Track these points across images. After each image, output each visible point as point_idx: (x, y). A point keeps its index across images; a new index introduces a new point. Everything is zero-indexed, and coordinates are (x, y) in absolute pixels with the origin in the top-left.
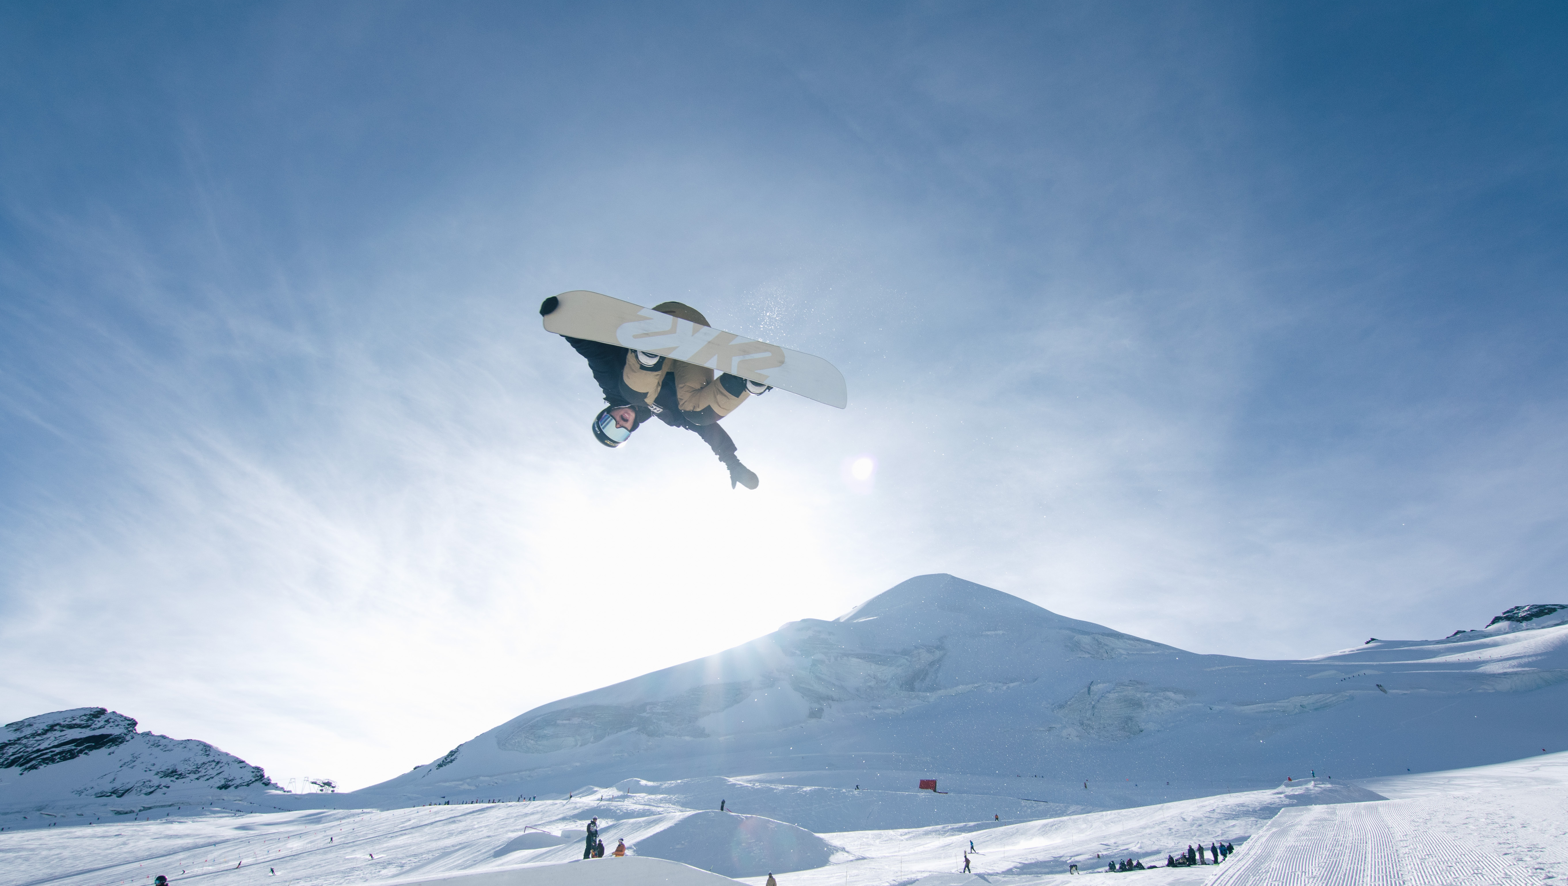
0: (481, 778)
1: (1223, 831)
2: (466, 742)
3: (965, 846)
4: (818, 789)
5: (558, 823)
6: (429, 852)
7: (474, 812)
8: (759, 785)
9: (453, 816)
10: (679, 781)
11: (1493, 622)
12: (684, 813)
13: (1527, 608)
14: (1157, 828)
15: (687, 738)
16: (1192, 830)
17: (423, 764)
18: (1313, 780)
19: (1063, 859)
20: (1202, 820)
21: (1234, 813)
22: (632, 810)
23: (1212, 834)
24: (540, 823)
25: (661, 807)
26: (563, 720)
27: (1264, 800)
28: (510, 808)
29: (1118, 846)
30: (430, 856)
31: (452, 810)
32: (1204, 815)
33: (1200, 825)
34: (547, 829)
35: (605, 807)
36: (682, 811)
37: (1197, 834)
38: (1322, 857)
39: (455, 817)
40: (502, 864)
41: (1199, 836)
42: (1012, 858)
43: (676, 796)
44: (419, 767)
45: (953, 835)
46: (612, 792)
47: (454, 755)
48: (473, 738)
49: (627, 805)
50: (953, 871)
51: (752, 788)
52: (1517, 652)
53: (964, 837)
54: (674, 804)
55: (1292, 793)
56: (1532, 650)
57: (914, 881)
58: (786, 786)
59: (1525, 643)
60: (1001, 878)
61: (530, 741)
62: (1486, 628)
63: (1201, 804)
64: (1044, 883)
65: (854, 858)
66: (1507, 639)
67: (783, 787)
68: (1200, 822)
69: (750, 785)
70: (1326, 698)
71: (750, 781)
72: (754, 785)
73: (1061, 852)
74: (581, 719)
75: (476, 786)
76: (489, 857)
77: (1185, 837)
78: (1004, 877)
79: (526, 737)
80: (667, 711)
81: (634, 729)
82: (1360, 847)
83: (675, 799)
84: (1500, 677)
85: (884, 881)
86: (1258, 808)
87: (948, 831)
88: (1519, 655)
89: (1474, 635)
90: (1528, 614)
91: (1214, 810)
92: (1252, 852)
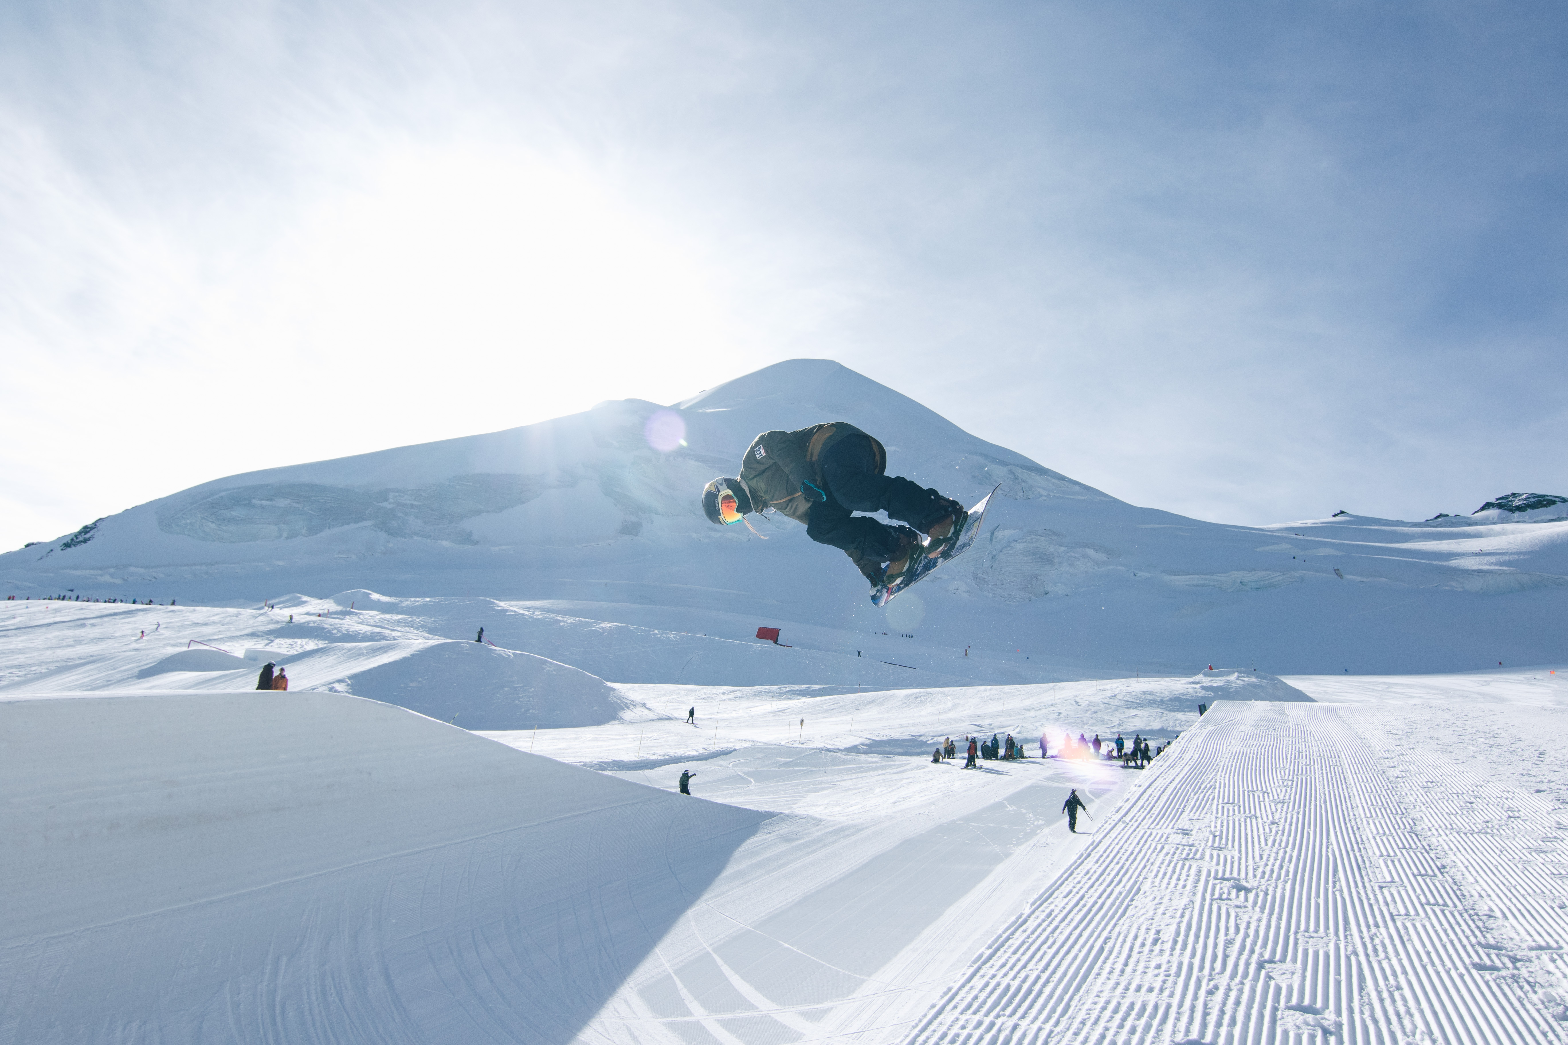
0: (132, 569)
1: (1121, 722)
2: (109, 516)
3: (804, 713)
4: (621, 626)
5: (243, 640)
6: (41, 664)
7: (115, 614)
8: (541, 614)
9: (82, 617)
10: (428, 599)
11: (1482, 509)
12: (427, 641)
13: (1524, 496)
14: (1044, 711)
15: (446, 543)
16: (1085, 716)
17: (40, 541)
18: (1237, 671)
19: (923, 739)
20: (1099, 706)
21: (1138, 701)
22: (356, 631)
23: (1107, 724)
24: (216, 637)
25: (397, 631)
26: (261, 500)
27: (1175, 689)
28: (171, 614)
29: (993, 729)
30: (43, 669)
31: (82, 609)
32: (1103, 700)
33: (1095, 712)
34: (225, 647)
35: (316, 625)
36: (426, 639)
37: (1090, 722)
38: (1285, 772)
39: (85, 619)
40: (150, 688)
41: (1092, 725)
42: (860, 733)
43: (421, 618)
44: (33, 544)
45: (791, 699)
46: (328, 605)
47: (88, 532)
48: (119, 510)
49: (348, 625)
50: (783, 743)
51: (530, 617)
52: (1499, 547)
53: (804, 702)
54: (417, 629)
55: (1210, 684)
56: (1517, 547)
57: (731, 752)
58: (578, 618)
59: (1511, 538)
60: (842, 756)
61: (209, 523)
62: (1473, 514)
63: (1101, 687)
64: (894, 765)
65: (655, 717)
66: (1493, 530)
67: (574, 620)
68: (1096, 708)
69: (527, 613)
70: (1273, 576)
71: (528, 608)
72: (534, 613)
73: (922, 730)
74: (288, 501)
75: (124, 579)
76: (130, 678)
77: (1075, 724)
78: (847, 754)
79: (203, 518)
80: (419, 503)
81: (369, 523)
82: (1332, 761)
83: (419, 623)
84: (1473, 575)
85: (690, 749)
86: (1167, 698)
87: (785, 694)
88: (1501, 551)
89: (1459, 520)
90: (1524, 504)
91: (1115, 696)
92: (1187, 757)
